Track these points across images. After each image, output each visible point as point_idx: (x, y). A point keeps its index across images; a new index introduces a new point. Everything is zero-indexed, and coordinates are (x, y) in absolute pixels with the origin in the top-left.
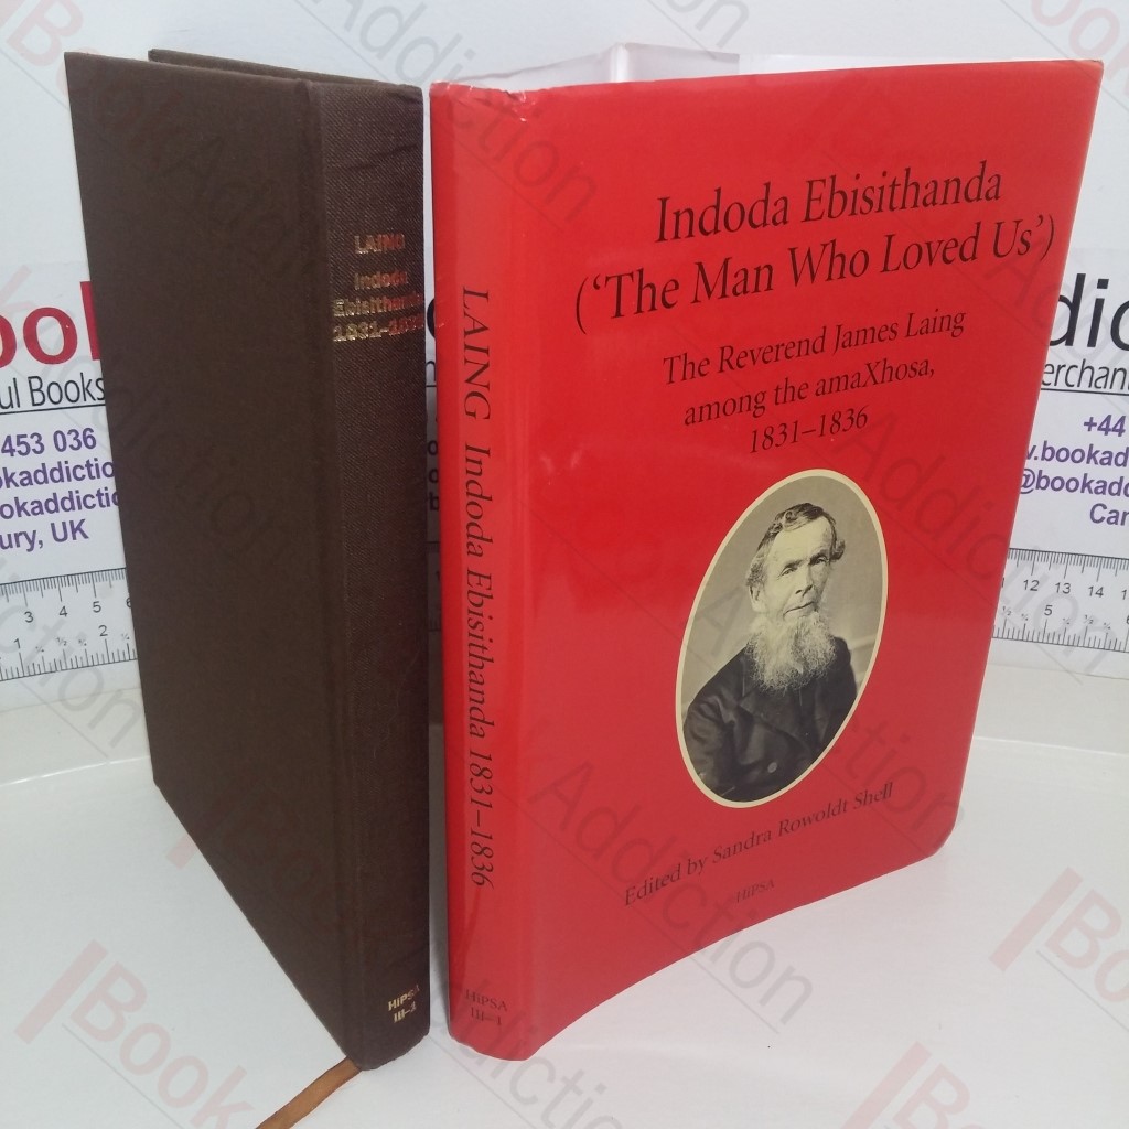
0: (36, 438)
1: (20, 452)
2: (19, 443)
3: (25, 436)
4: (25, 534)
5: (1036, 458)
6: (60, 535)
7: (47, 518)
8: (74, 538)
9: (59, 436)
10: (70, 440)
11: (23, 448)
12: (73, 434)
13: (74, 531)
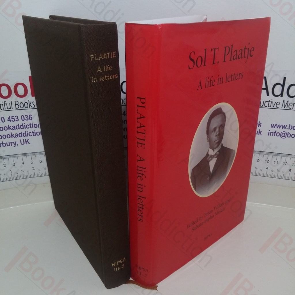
0: (17, 117)
1: (12, 121)
2: (12, 118)
3: (14, 116)
4: (13, 142)
5: (287, 129)
6: (23, 143)
7: (19, 138)
8: (26, 144)
9: (23, 117)
10: (25, 118)
11: (13, 120)
12: (26, 116)
13: (26, 142)
